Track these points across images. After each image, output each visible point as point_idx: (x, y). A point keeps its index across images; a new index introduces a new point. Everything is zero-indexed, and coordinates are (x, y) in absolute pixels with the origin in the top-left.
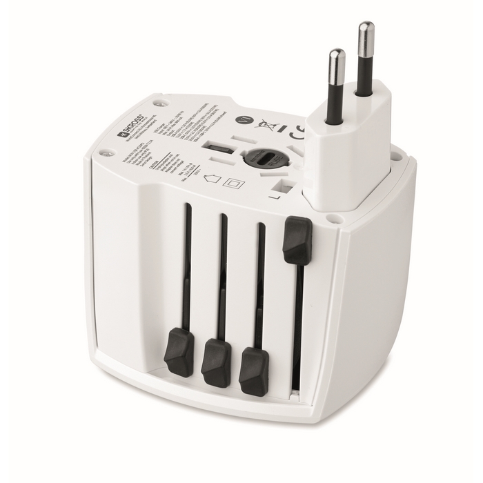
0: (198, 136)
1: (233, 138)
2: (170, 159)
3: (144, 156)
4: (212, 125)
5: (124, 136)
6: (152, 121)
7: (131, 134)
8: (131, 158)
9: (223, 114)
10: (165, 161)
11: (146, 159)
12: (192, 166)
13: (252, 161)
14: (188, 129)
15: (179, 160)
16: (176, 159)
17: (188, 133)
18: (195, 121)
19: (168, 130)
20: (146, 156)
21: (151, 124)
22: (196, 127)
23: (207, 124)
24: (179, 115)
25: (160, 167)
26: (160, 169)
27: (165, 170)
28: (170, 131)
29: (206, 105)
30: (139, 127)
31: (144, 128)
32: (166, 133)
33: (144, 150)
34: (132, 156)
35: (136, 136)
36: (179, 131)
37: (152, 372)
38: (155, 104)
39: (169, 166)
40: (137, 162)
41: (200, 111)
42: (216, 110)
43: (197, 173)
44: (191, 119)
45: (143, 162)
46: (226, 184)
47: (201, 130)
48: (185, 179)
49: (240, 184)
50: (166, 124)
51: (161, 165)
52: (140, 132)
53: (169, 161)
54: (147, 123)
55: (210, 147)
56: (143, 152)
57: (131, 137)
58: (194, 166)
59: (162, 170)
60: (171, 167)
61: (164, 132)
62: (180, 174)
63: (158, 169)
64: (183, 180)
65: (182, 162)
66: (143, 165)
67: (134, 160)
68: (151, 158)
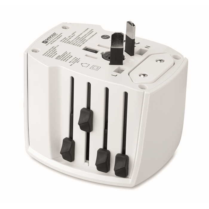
0: (81, 44)
1: (99, 45)
2: (66, 55)
3: (53, 53)
4: (89, 39)
5: (45, 43)
6: (60, 36)
7: (49, 42)
8: (47, 53)
9: (95, 34)
10: (63, 56)
11: (54, 54)
12: (76, 58)
13: (106, 57)
14: (77, 41)
15: (70, 55)
16: (69, 55)
17: (77, 42)
18: (81, 36)
19: (67, 41)
20: (54, 53)
21: (59, 38)
22: (81, 39)
23: (87, 39)
24: (74, 33)
25: (60, 58)
26: (60, 59)
27: (63, 60)
28: (68, 41)
29: (88, 29)
30: (53, 38)
31: (56, 39)
32: (66, 42)
33: (54, 50)
34: (48, 53)
35: (51, 43)
36: (72, 41)
37: (54, 159)
38: (63, 28)
39: (65, 58)
40: (50, 56)
41: (84, 32)
42: (92, 32)
43: (78, 62)
44: (79, 35)
45: (53, 56)
46: (91, 68)
47: (83, 41)
48: (72, 65)
49: (98, 68)
50: (67, 37)
51: (61, 58)
52: (53, 41)
53: (65, 56)
54: (57, 37)
55: (86, 49)
56: (53, 51)
57: (48, 43)
58: (77, 59)
59: (61, 60)
60: (66, 59)
61: (65, 42)
62: (70, 62)
63: (59, 59)
64: (71, 65)
65: (72, 56)
66: (52, 57)
67: (48, 54)
68: (57, 54)
